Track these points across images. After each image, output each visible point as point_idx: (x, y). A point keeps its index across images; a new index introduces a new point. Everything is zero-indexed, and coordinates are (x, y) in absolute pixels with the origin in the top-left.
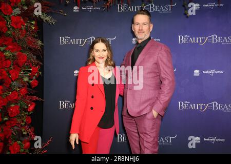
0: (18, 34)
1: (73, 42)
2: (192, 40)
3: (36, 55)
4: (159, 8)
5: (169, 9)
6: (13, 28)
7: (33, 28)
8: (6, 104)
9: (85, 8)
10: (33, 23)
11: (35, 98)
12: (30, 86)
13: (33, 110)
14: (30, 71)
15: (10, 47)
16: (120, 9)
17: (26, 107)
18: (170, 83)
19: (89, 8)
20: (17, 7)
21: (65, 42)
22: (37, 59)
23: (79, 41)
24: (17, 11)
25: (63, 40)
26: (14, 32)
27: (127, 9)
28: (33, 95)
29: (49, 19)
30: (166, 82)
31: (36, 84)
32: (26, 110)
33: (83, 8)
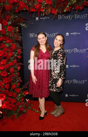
0: (11, 34)
1: (36, 36)
3: (20, 44)
4: (80, 17)
5: (85, 17)
6: (9, 32)
7: (17, 30)
8: (8, 67)
10: (17, 28)
11: (20, 64)
12: (17, 58)
13: (20, 69)
14: (17, 52)
15: (8, 41)
17: (16, 68)
20: (10, 21)
21: (32, 36)
22: (20, 45)
24: (9, 23)
26: (9, 34)
27: (63, 18)
28: (19, 62)
29: (24, 25)
31: (20, 58)
32: (17, 69)
33: (41, 18)
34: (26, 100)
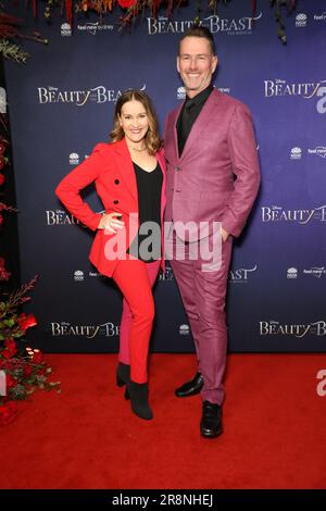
1: (64, 97)
2: (291, 90)
4: (228, 26)
5: (247, 27)
9: (84, 28)
11: (2, 206)
16: (153, 29)
18: (251, 178)
19: (91, 28)
23: (75, 96)
25: (46, 95)
27: (166, 28)
29: (14, 52)
30: (243, 177)
31: (1, 181)
33: (80, 28)
34: (28, 349)
